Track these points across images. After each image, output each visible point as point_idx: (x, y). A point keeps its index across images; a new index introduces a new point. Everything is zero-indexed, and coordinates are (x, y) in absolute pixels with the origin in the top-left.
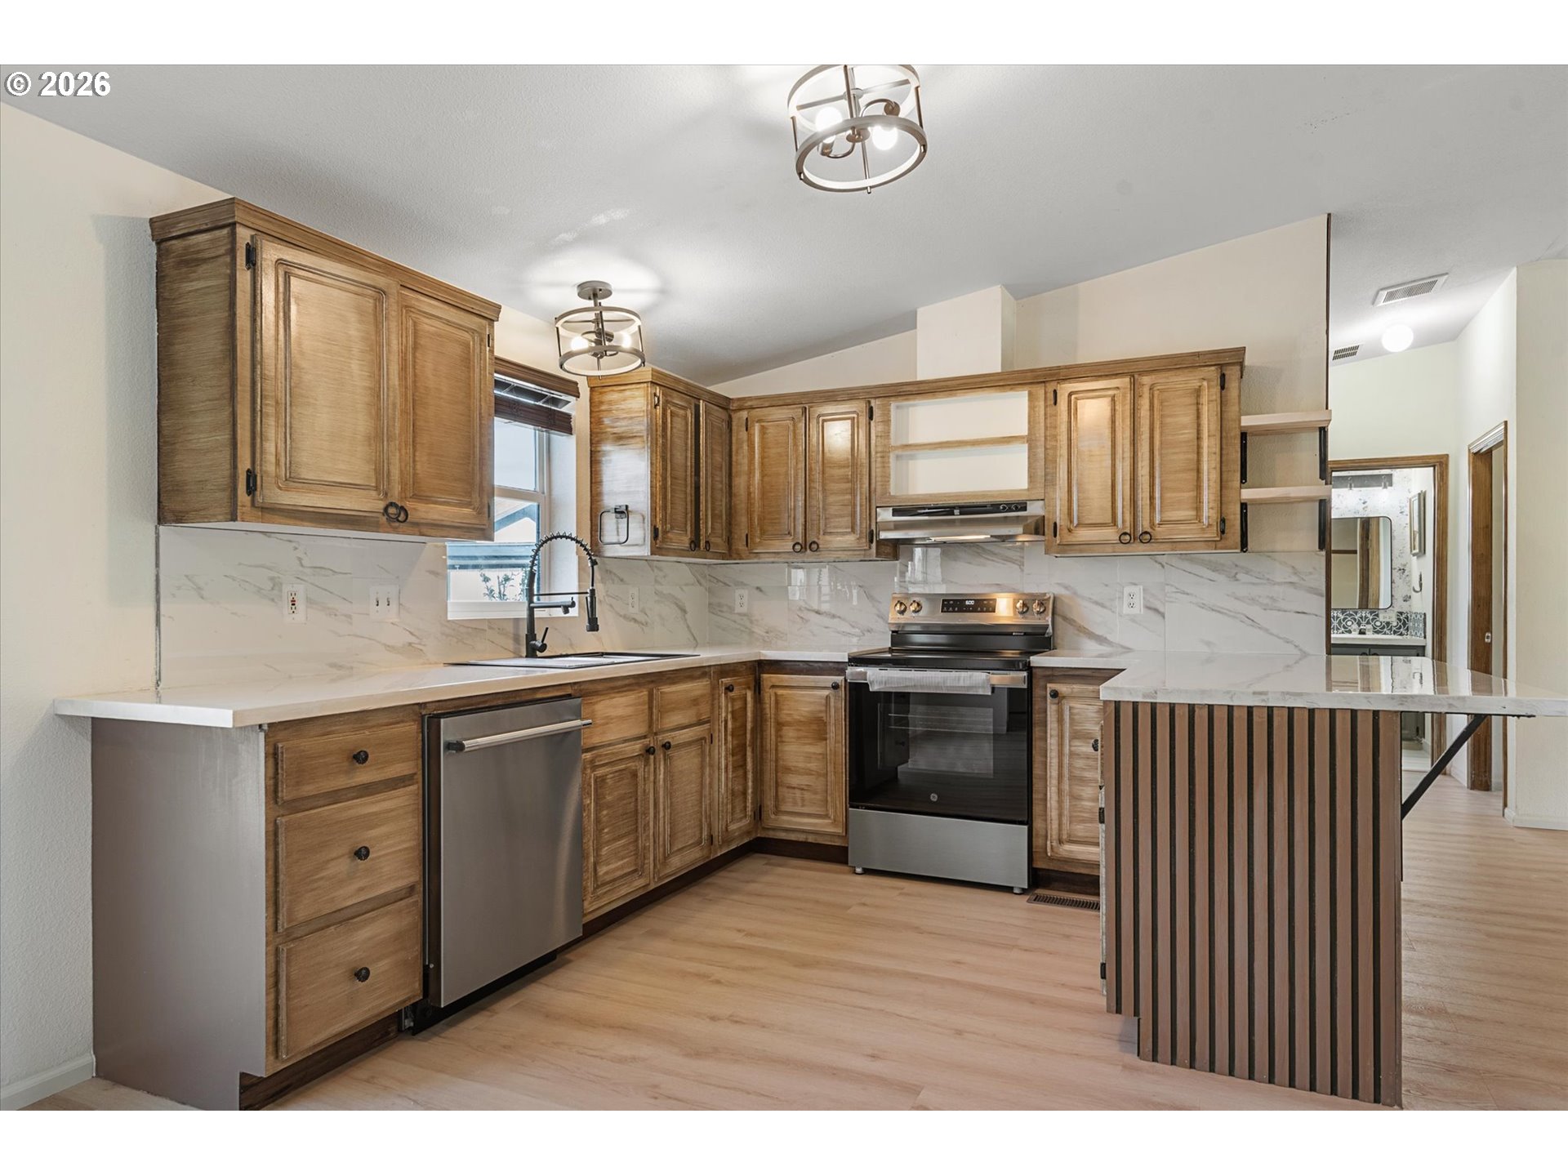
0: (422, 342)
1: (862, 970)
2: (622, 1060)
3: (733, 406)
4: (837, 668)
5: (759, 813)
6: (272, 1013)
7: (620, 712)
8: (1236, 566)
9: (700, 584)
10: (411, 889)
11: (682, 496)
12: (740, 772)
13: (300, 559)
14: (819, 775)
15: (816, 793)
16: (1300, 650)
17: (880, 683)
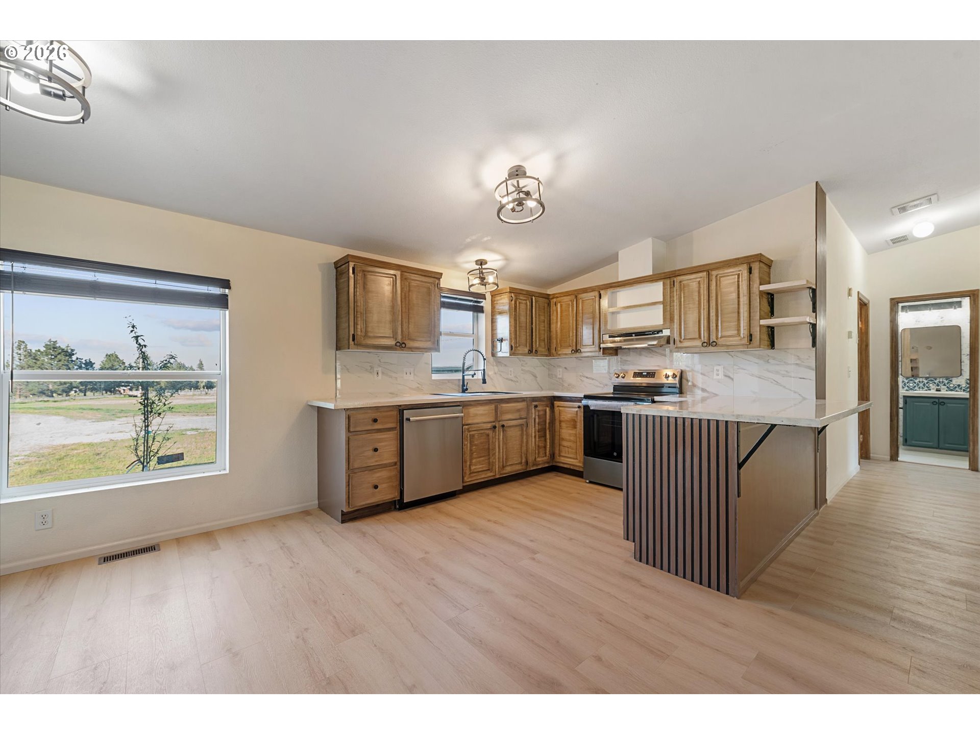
0: (411, 289)
1: (554, 514)
2: (450, 527)
3: (551, 297)
4: (579, 400)
5: (553, 456)
6: (348, 494)
7: (481, 412)
8: (769, 356)
9: (544, 367)
10: (395, 464)
11: (525, 333)
12: (543, 439)
13: (380, 360)
14: (574, 442)
15: (572, 449)
16: (802, 396)
17: (593, 406)
